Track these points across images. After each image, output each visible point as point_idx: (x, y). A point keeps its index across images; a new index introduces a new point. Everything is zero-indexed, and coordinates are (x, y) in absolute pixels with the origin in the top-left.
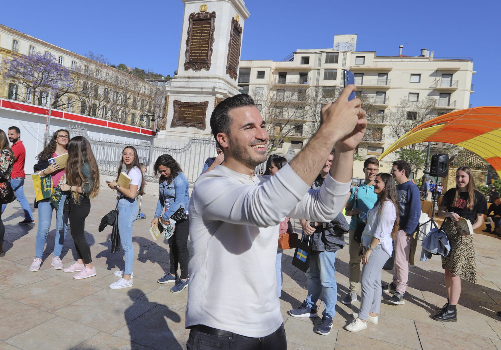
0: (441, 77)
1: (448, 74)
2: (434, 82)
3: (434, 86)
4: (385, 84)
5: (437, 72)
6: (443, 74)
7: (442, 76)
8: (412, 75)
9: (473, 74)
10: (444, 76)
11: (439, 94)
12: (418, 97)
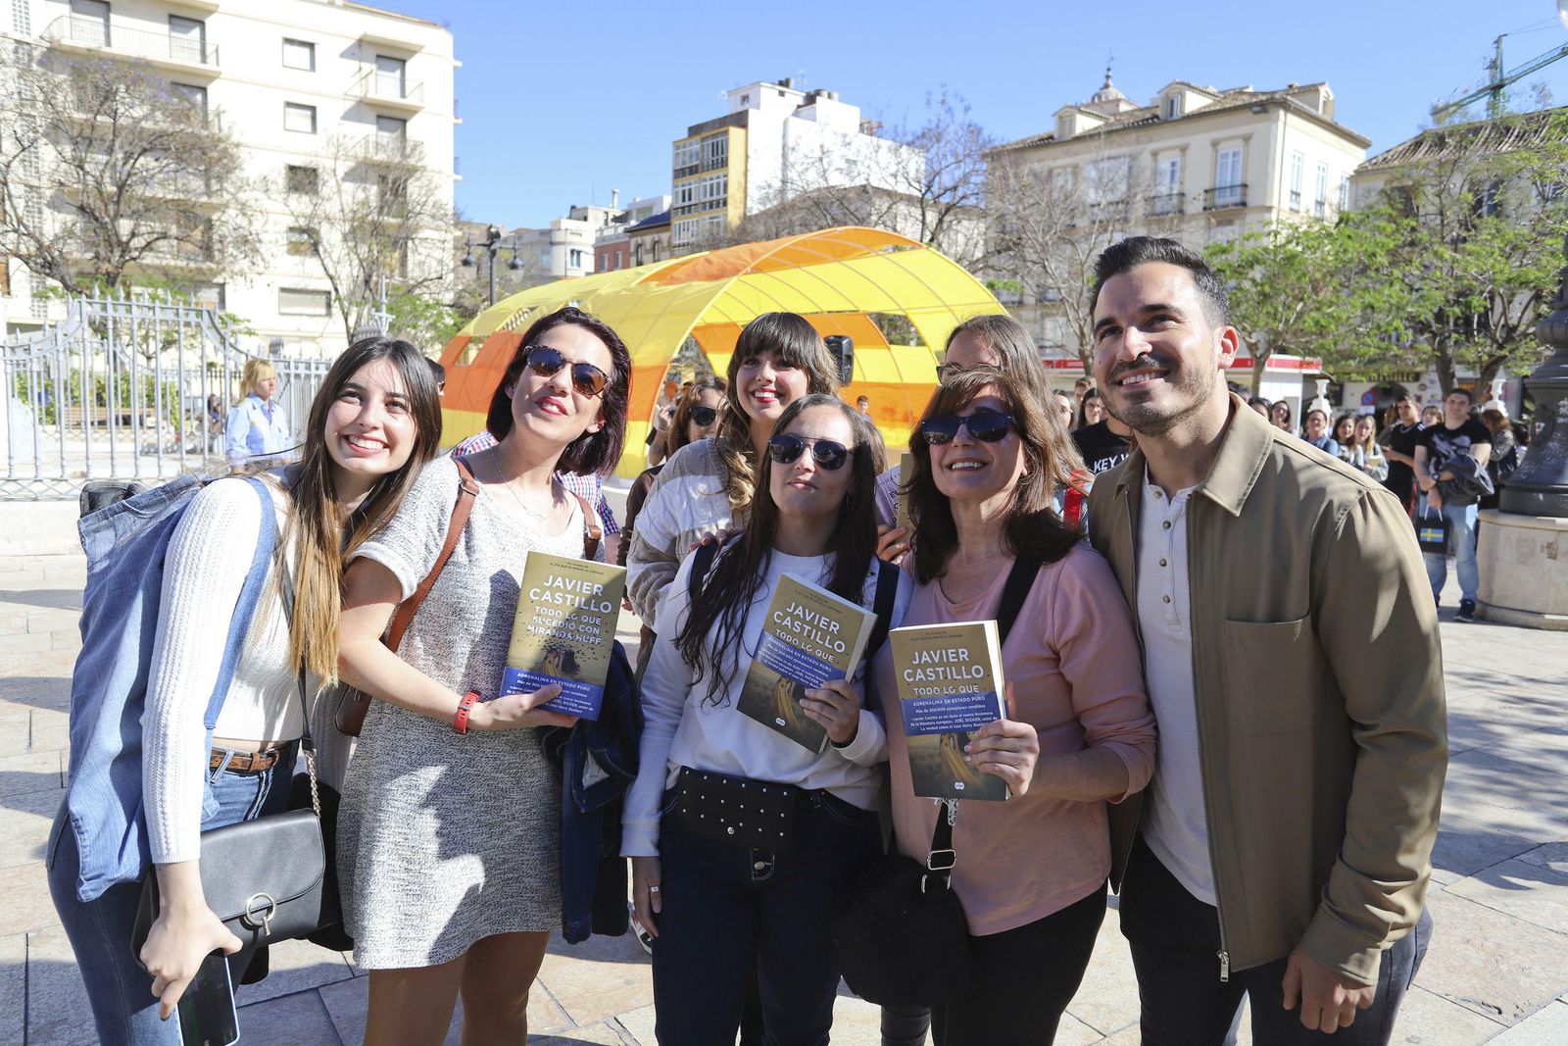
0: (374, 67)
1: (392, 57)
2: (358, 77)
3: (358, 93)
4: (198, 57)
5: (360, 46)
6: (379, 56)
7: (377, 62)
8: (288, 41)
9: (455, 68)
10: (384, 62)
11: (374, 118)
12: (314, 118)
